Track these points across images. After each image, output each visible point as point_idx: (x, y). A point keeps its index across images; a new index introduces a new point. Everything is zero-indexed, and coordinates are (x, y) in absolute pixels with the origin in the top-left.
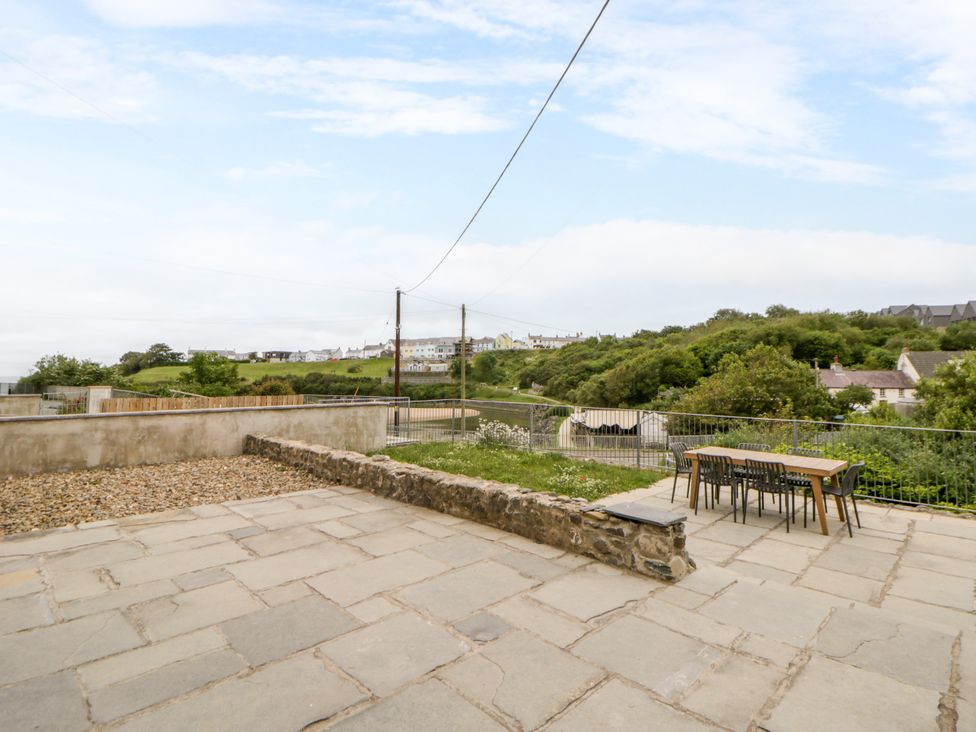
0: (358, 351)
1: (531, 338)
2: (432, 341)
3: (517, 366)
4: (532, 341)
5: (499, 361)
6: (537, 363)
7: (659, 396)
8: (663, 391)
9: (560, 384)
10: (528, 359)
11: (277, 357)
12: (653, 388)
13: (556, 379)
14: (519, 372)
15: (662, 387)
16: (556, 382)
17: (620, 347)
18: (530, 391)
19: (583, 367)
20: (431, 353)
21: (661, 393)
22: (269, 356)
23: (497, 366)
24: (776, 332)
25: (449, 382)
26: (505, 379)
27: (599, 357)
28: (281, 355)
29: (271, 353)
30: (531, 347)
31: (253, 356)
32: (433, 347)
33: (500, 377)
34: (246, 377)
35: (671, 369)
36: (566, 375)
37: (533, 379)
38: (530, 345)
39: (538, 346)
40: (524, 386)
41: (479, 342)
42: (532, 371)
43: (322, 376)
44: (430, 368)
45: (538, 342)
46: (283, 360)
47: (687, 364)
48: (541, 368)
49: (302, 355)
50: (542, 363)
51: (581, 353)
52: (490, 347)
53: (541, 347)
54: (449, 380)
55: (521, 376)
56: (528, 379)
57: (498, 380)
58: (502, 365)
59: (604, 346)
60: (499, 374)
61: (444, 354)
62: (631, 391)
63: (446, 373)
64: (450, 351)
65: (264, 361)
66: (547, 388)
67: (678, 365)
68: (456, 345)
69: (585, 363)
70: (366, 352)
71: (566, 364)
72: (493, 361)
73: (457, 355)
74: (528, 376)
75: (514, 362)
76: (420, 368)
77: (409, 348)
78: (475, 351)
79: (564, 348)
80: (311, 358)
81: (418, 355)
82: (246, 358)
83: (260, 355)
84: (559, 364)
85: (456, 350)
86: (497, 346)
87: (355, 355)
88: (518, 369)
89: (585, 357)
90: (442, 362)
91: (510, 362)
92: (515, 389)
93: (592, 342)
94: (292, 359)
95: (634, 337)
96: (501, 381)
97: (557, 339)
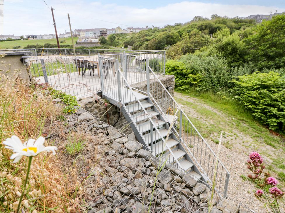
0: (64, 34)
1: (128, 28)
2: (91, 30)
3: (123, 39)
4: (129, 30)
5: (117, 38)
6: (130, 38)
7: (165, 49)
8: (166, 47)
9: (137, 46)
10: (128, 37)
11: (32, 37)
12: (163, 46)
13: (136, 44)
14: (124, 42)
15: (166, 45)
16: (136, 45)
17: (159, 32)
18: (128, 48)
19: (145, 39)
20: (92, 35)
21: (166, 48)
22: (28, 37)
23: (116, 39)
24: (205, 25)
25: (99, 46)
26: (119, 44)
27: (151, 35)
28: (33, 37)
29: (29, 36)
30: (129, 32)
31: (22, 37)
32: (92, 32)
33: (117, 44)
34: (20, 46)
35: (170, 39)
36: (139, 42)
37: (129, 44)
38: (128, 32)
39: (131, 32)
40: (126, 47)
41: (109, 30)
42: (129, 41)
43: (50, 45)
44: (91, 41)
45: (131, 30)
46: (35, 39)
47: (175, 37)
48: (131, 40)
49: (42, 37)
50: (132, 38)
51: (145, 34)
52: (114, 32)
53: (133, 32)
54: (99, 45)
55: (125, 43)
56: (127, 44)
57: (117, 45)
58: (118, 39)
59: (154, 31)
60: (117, 42)
61: (96, 35)
62: (156, 47)
63: (98, 43)
64: (98, 34)
65: (27, 39)
66: (133, 47)
67: (172, 37)
68: (101, 31)
69: (146, 38)
70: (67, 35)
71: (140, 38)
72: (114, 38)
73: (101, 36)
74: (127, 43)
75: (123, 38)
76: (88, 41)
77: (83, 33)
78: (108, 34)
79: (139, 32)
80: (46, 38)
81: (87, 36)
82: (19, 38)
83: (25, 37)
84: (137, 38)
85: (101, 33)
86: (116, 32)
87: (63, 36)
88: (124, 40)
89: (146, 36)
90: (96, 38)
91: (121, 38)
92: (123, 48)
93: (150, 30)
94: (38, 38)
95: (165, 28)
96: (118, 45)
97: (138, 29)
